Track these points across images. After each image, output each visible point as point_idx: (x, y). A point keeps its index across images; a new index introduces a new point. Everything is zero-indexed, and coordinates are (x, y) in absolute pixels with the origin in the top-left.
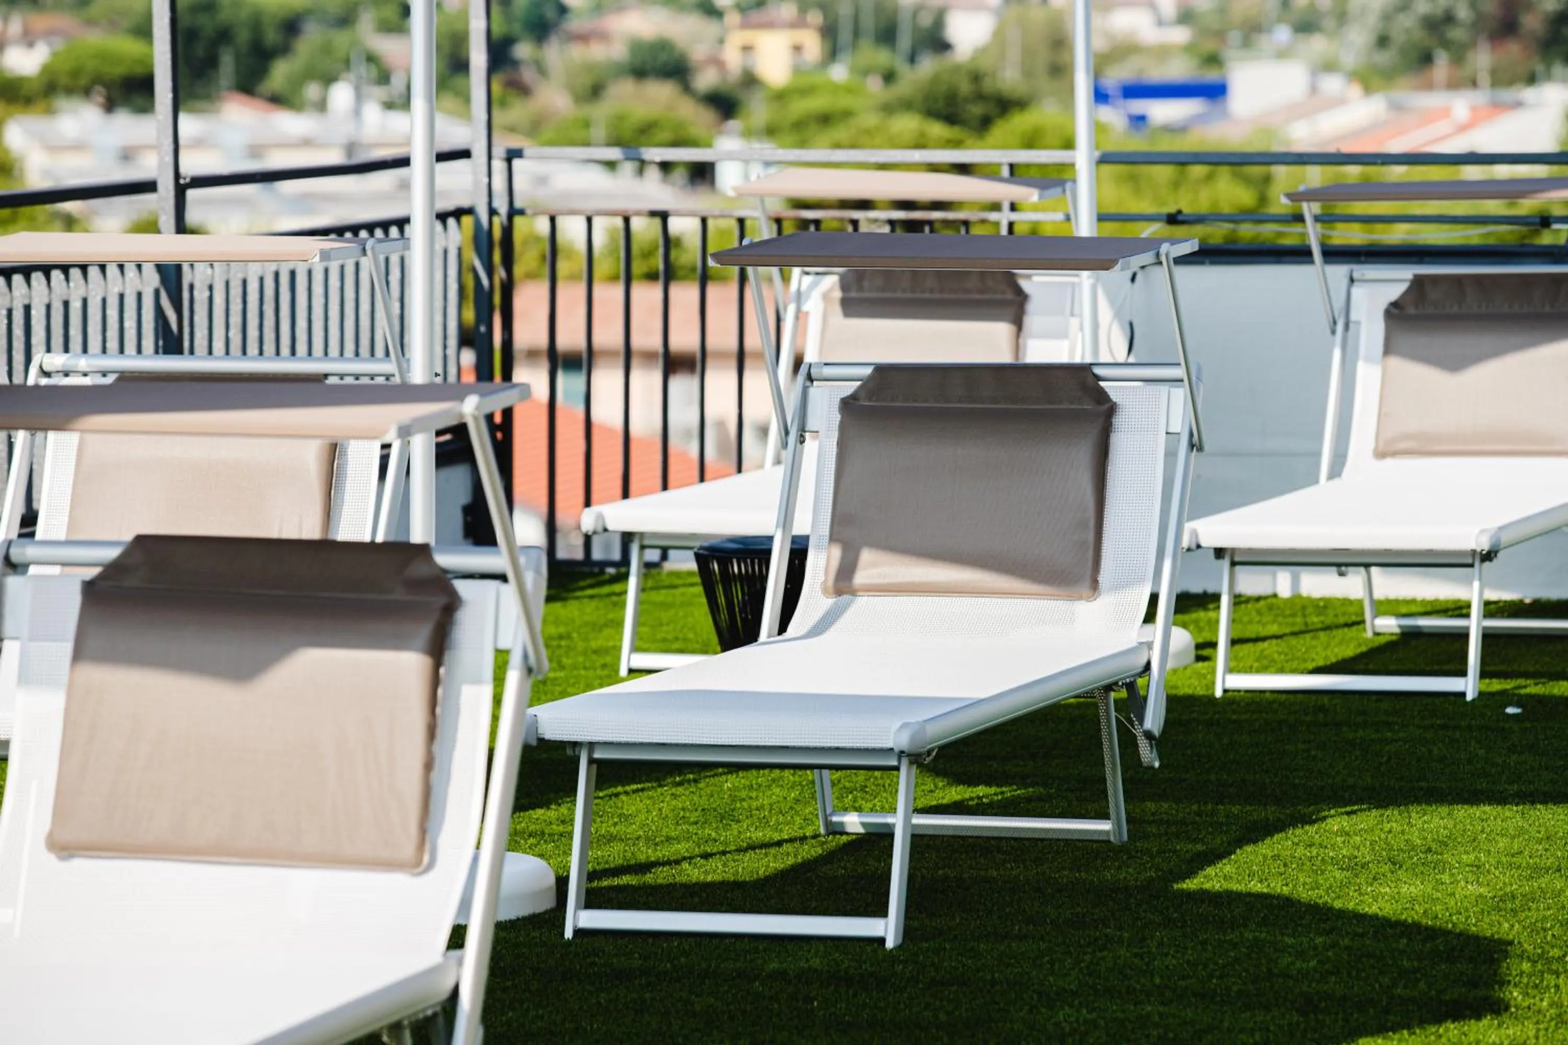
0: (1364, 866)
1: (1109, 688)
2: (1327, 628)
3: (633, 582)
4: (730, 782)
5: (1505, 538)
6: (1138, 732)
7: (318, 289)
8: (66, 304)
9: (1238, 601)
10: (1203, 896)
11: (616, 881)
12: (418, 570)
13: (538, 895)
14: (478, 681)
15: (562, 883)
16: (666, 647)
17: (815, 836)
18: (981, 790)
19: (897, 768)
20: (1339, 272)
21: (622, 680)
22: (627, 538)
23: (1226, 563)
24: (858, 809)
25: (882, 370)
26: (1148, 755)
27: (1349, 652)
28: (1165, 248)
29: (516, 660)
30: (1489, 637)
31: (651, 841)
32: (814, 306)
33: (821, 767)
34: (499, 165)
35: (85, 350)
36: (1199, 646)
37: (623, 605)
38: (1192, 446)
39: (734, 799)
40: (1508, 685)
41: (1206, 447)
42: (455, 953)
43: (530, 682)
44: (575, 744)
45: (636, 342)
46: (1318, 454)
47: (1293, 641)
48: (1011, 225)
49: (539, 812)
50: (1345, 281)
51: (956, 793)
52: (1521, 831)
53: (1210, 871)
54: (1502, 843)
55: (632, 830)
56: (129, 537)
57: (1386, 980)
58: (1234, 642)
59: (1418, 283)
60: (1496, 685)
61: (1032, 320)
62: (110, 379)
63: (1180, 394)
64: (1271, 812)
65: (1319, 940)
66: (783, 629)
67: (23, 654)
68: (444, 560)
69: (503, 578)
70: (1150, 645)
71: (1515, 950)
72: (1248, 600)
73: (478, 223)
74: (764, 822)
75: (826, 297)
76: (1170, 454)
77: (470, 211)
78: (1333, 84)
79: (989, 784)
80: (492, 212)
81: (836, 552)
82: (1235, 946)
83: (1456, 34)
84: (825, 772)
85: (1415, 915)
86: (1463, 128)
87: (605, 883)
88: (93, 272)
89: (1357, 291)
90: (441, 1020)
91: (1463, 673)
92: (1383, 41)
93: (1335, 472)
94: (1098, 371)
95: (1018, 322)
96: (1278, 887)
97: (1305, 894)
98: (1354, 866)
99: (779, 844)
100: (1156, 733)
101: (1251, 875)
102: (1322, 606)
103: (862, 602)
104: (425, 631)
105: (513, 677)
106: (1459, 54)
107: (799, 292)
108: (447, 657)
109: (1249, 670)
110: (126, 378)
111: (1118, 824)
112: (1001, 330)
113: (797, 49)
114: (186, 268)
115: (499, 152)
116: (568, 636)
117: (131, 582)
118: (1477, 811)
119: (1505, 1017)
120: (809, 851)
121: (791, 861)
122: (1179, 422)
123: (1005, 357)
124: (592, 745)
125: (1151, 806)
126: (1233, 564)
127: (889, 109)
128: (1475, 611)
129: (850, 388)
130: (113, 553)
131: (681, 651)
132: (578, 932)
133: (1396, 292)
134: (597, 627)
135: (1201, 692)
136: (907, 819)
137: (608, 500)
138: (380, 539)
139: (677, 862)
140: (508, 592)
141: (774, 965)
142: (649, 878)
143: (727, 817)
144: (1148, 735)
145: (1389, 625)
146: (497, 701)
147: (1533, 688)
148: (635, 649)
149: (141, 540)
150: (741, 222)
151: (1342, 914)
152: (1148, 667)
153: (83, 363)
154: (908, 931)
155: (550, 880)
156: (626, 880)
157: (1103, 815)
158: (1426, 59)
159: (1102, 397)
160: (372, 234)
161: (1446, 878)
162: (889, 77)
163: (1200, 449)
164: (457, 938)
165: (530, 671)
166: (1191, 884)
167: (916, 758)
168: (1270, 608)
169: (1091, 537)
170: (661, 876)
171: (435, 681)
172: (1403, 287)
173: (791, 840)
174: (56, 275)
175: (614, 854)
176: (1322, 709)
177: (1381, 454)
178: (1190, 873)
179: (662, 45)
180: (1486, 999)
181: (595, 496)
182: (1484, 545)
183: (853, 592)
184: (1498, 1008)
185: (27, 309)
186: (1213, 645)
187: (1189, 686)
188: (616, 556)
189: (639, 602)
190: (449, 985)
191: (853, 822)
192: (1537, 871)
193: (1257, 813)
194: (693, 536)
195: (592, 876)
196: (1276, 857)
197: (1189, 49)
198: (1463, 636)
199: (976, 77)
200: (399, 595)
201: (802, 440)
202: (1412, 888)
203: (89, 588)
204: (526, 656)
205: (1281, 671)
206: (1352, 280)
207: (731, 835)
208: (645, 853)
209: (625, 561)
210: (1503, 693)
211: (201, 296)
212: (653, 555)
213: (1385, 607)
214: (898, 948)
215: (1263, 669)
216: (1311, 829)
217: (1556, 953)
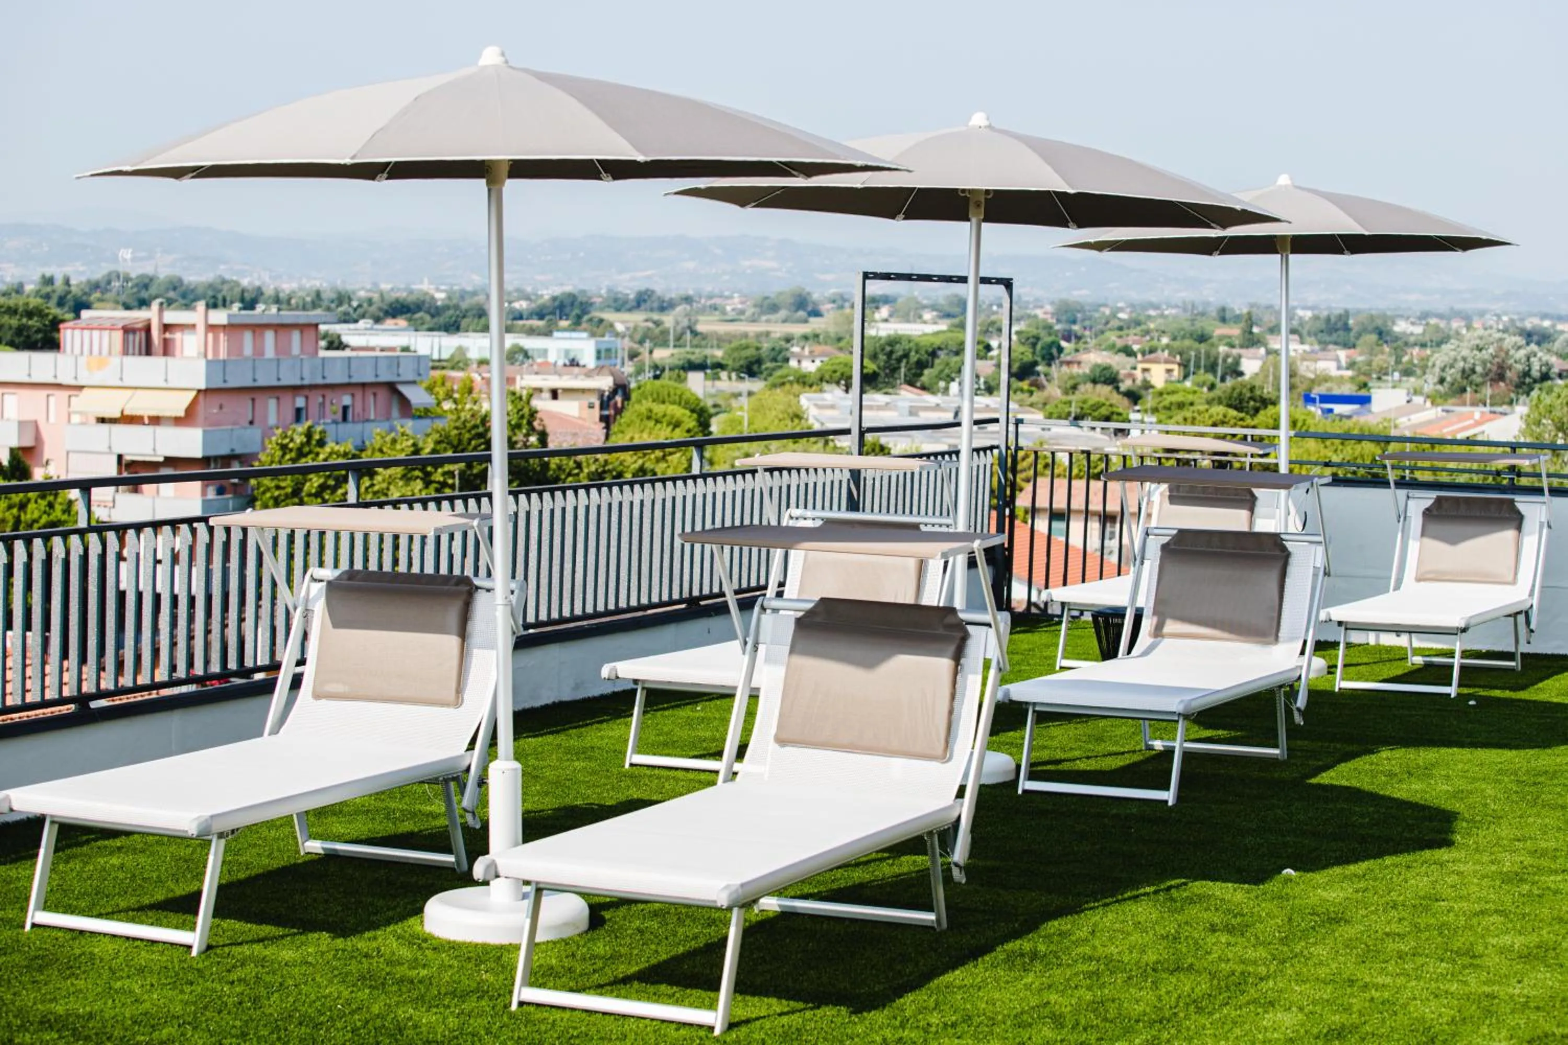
0: (1396, 775)
1: (1281, 687)
2: (1391, 660)
3: (1064, 625)
4: (1102, 723)
5: (1473, 622)
6: (1294, 708)
7: (924, 481)
8: (807, 485)
9: (1349, 645)
10: (1320, 786)
11: (1045, 768)
12: (950, 620)
13: (1006, 773)
14: (975, 673)
15: (1018, 767)
16: (1079, 657)
17: (1140, 751)
18: (1220, 732)
19: (1177, 721)
20: (1402, 493)
21: (1055, 672)
22: (1063, 604)
23: (1343, 629)
24: (1162, 739)
25: (1181, 531)
26: (1298, 719)
27: (1400, 672)
28: (1316, 480)
29: (994, 664)
30: (1463, 668)
31: (1063, 749)
32: (1156, 498)
33: (1144, 719)
34: (1012, 428)
35: (814, 508)
36: (1329, 667)
37: (1059, 636)
38: (1325, 574)
39: (1104, 731)
40: (1471, 691)
41: (1332, 573)
42: (959, 800)
43: (1000, 675)
44: (1027, 703)
45: (1091, 507)
46: (1390, 578)
47: (1374, 666)
48: (1251, 464)
49: (1011, 734)
50: (1405, 498)
51: (1208, 733)
52: (1470, 761)
53: (1324, 775)
54: (1460, 766)
55: (1055, 743)
56: (817, 598)
57: (1400, 829)
58: (1345, 666)
59: (1439, 500)
60: (1465, 691)
61: (1259, 508)
62: (819, 523)
63: (1320, 549)
64: (1354, 748)
65: (1371, 809)
66: (1129, 652)
67: (767, 650)
68: (962, 616)
69: (989, 625)
70: (1301, 667)
71: (1459, 817)
72: (1355, 645)
73: (1000, 453)
74: (1117, 743)
75: (1162, 494)
76: (1315, 575)
77: (997, 447)
78: (1418, 400)
79: (1224, 729)
80: (1008, 448)
81: (1155, 619)
82: (1331, 810)
83: (1476, 378)
84: (1147, 722)
85: (1417, 798)
86: (1478, 423)
87: (1039, 768)
88: (803, 472)
89: (1410, 502)
90: (951, 831)
91: (1450, 685)
92: (1442, 381)
93: (1397, 588)
94: (1283, 536)
95: (1252, 510)
96: (1354, 783)
97: (1367, 787)
98: (1391, 775)
99: (1123, 753)
100: (1303, 708)
101: (1343, 777)
102: (1389, 649)
103: (1166, 642)
104: (952, 648)
105: (992, 673)
106: (1477, 387)
107: (1149, 492)
108: (963, 661)
109: (1351, 680)
110: (828, 522)
111: (1282, 751)
112: (1244, 513)
113: (1169, 371)
114: (863, 471)
115: (1012, 420)
116: (1033, 650)
117: (818, 619)
118: (1450, 751)
119: (1453, 848)
120: (1136, 758)
121: (1128, 762)
122: (1320, 562)
123: (1245, 528)
124: (1035, 704)
125: (1299, 743)
126: (1346, 629)
127: (1209, 402)
128: (1457, 655)
129: (1166, 539)
130: (810, 606)
131: (1086, 659)
132: (1025, 791)
133: (1428, 503)
134: (1047, 646)
135: (1329, 688)
136: (1181, 745)
137: (1056, 586)
138: (941, 605)
139: (1074, 760)
140: (992, 632)
141: (1114, 811)
142: (1060, 767)
143: (1100, 739)
144: (1299, 709)
145: (1419, 660)
146: (984, 684)
147: (1482, 693)
148: (1064, 657)
149: (823, 600)
150: (1124, 457)
151: (1383, 798)
152: (1300, 678)
153: (809, 513)
154: (1179, 798)
155: (1013, 766)
156: (1049, 767)
157: (1276, 746)
158: (1464, 390)
159: (1284, 549)
160: (943, 458)
161: (1433, 782)
162: (1212, 387)
163: (1329, 575)
164: (961, 793)
165: (1000, 670)
166: (1314, 781)
167: (1186, 717)
168: (1365, 650)
169: (1276, 615)
170: (1066, 766)
171: (956, 673)
172: (1430, 502)
173: (1128, 752)
174: (785, 473)
175: (1045, 755)
176: (1383, 699)
177: (1419, 580)
178: (1315, 775)
179: (1107, 368)
180: (1444, 840)
181: (1050, 584)
182: (1463, 625)
183: (1163, 636)
184: (1449, 844)
185: (789, 487)
186: (1336, 666)
187: (1323, 686)
188: (1059, 613)
189: (1067, 635)
190: (956, 815)
191: (1158, 745)
192: (1475, 780)
193: (1350, 748)
194: (1093, 605)
195: (1032, 765)
196: (1355, 769)
197: (1352, 379)
198: (1451, 667)
199: (1252, 389)
200: (941, 631)
201: (1142, 563)
202: (1417, 786)
203: (798, 621)
204: (998, 663)
205: (1367, 680)
206: (1408, 497)
207: (1101, 748)
208: (1060, 755)
209: (1061, 616)
210: (1469, 694)
211: (869, 483)
212: (1076, 613)
213: (1417, 652)
214: (1174, 805)
215: (1359, 678)
216: (1373, 757)
217: (1478, 818)
